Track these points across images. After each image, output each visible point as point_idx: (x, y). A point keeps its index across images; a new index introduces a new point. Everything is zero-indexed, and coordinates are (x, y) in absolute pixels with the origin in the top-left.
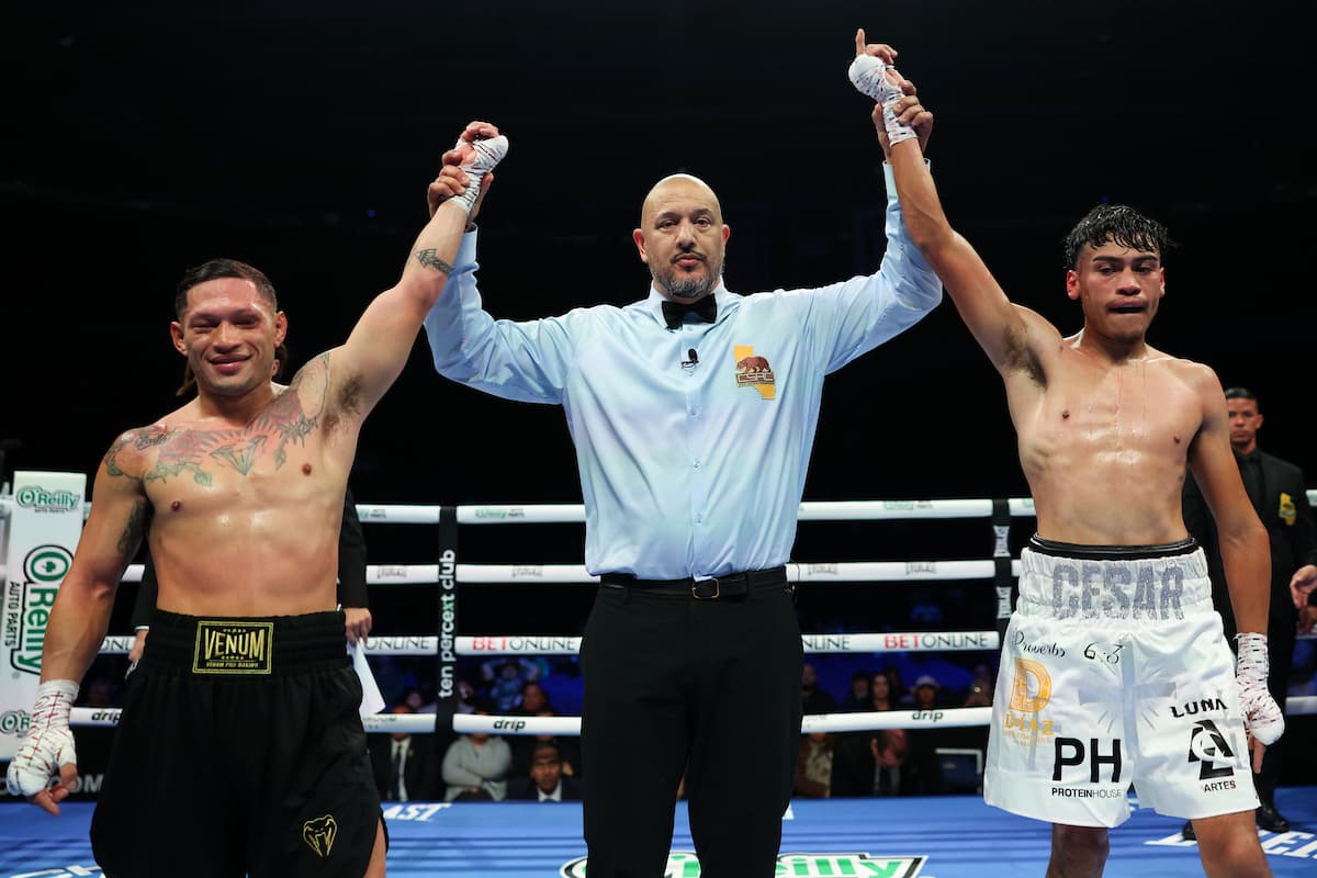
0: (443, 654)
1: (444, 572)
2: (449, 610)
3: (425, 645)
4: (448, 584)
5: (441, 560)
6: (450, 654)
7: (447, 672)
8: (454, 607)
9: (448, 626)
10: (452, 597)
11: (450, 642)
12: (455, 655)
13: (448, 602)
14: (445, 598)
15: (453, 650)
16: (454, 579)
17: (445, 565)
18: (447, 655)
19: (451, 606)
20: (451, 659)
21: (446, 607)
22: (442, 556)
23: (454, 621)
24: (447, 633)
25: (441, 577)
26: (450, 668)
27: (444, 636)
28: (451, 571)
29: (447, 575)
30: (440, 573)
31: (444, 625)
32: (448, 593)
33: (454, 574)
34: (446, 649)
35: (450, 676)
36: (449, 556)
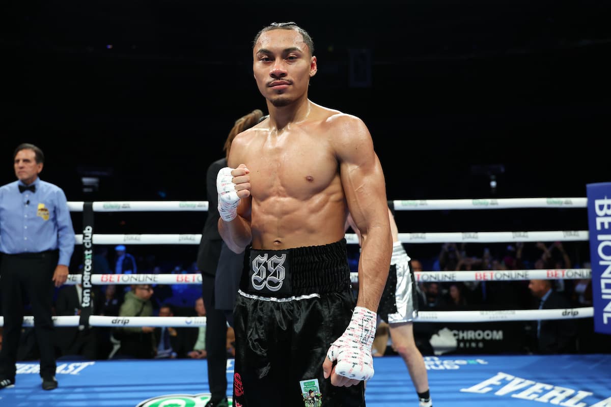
0: (84, 283)
1: (86, 238)
2: (89, 259)
3: (74, 279)
4: (88, 244)
5: (85, 232)
6: (88, 283)
7: (87, 293)
8: (92, 257)
9: (88, 268)
10: (91, 252)
11: (89, 277)
12: (91, 284)
13: (88, 255)
14: (87, 252)
15: (90, 281)
16: (91, 242)
17: (86, 235)
18: (86, 284)
19: (90, 256)
20: (89, 286)
21: (87, 257)
22: (84, 229)
23: (91, 265)
24: (87, 272)
25: (84, 241)
26: (88, 291)
27: (85, 273)
28: (90, 238)
29: (87, 240)
30: (84, 239)
31: (86, 268)
32: (89, 250)
33: (91, 239)
34: (86, 280)
35: (88, 295)
36: (89, 230)
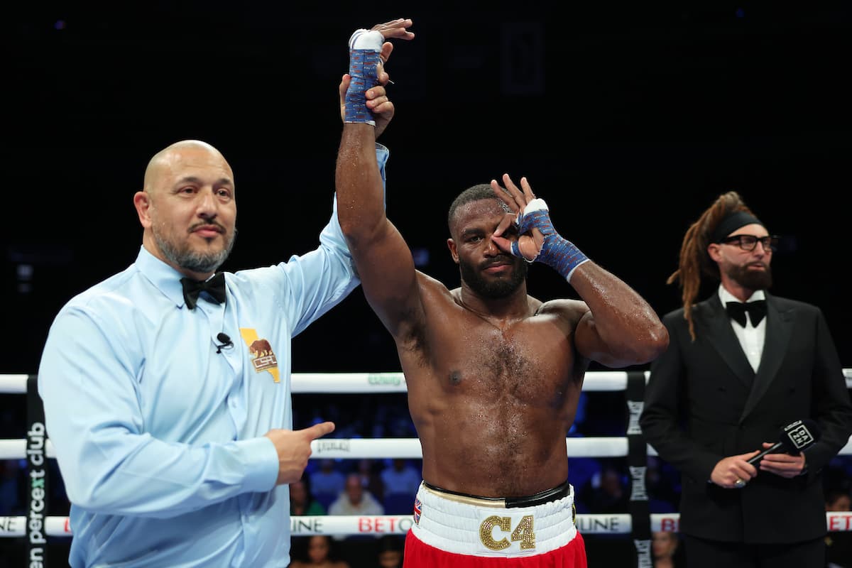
0: (32, 536)
1: (33, 446)
2: (39, 487)
3: (12, 525)
4: (37, 459)
5: (30, 433)
6: (40, 535)
7: (37, 554)
8: (45, 484)
9: (37, 505)
10: (42, 474)
11: (40, 522)
12: (45, 536)
13: (38, 479)
14: (34, 474)
15: (42, 531)
16: (44, 455)
17: (34, 439)
18: (36, 537)
19: (41, 482)
20: (41, 540)
21: (35, 484)
22: (31, 430)
23: (43, 500)
24: (36, 513)
25: (30, 452)
26: (40, 550)
27: (33, 515)
28: (40, 445)
29: (36, 450)
30: (28, 448)
31: (33, 504)
32: (38, 469)
33: (43, 449)
34: (36, 530)
35: (40, 558)
36: (38, 429)
